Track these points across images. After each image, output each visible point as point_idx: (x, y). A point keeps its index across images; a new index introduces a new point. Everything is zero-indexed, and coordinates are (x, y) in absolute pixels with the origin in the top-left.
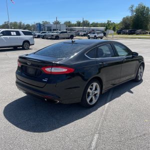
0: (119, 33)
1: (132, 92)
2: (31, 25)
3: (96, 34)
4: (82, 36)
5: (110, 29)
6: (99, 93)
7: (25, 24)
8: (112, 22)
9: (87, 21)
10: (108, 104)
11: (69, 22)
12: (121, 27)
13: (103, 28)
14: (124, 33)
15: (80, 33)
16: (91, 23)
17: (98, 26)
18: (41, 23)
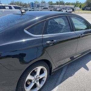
0: (83, 9)
1: (87, 69)
2: (27, 4)
3: (67, 10)
4: (58, 11)
5: (77, 7)
6: (46, 77)
7: (24, 3)
8: (79, 2)
9: (63, 2)
10: (57, 88)
11: (51, 2)
12: (85, 5)
13: (73, 6)
14: (87, 10)
15: (57, 9)
16: (65, 3)
17: (70, 4)
18: (34, 2)
